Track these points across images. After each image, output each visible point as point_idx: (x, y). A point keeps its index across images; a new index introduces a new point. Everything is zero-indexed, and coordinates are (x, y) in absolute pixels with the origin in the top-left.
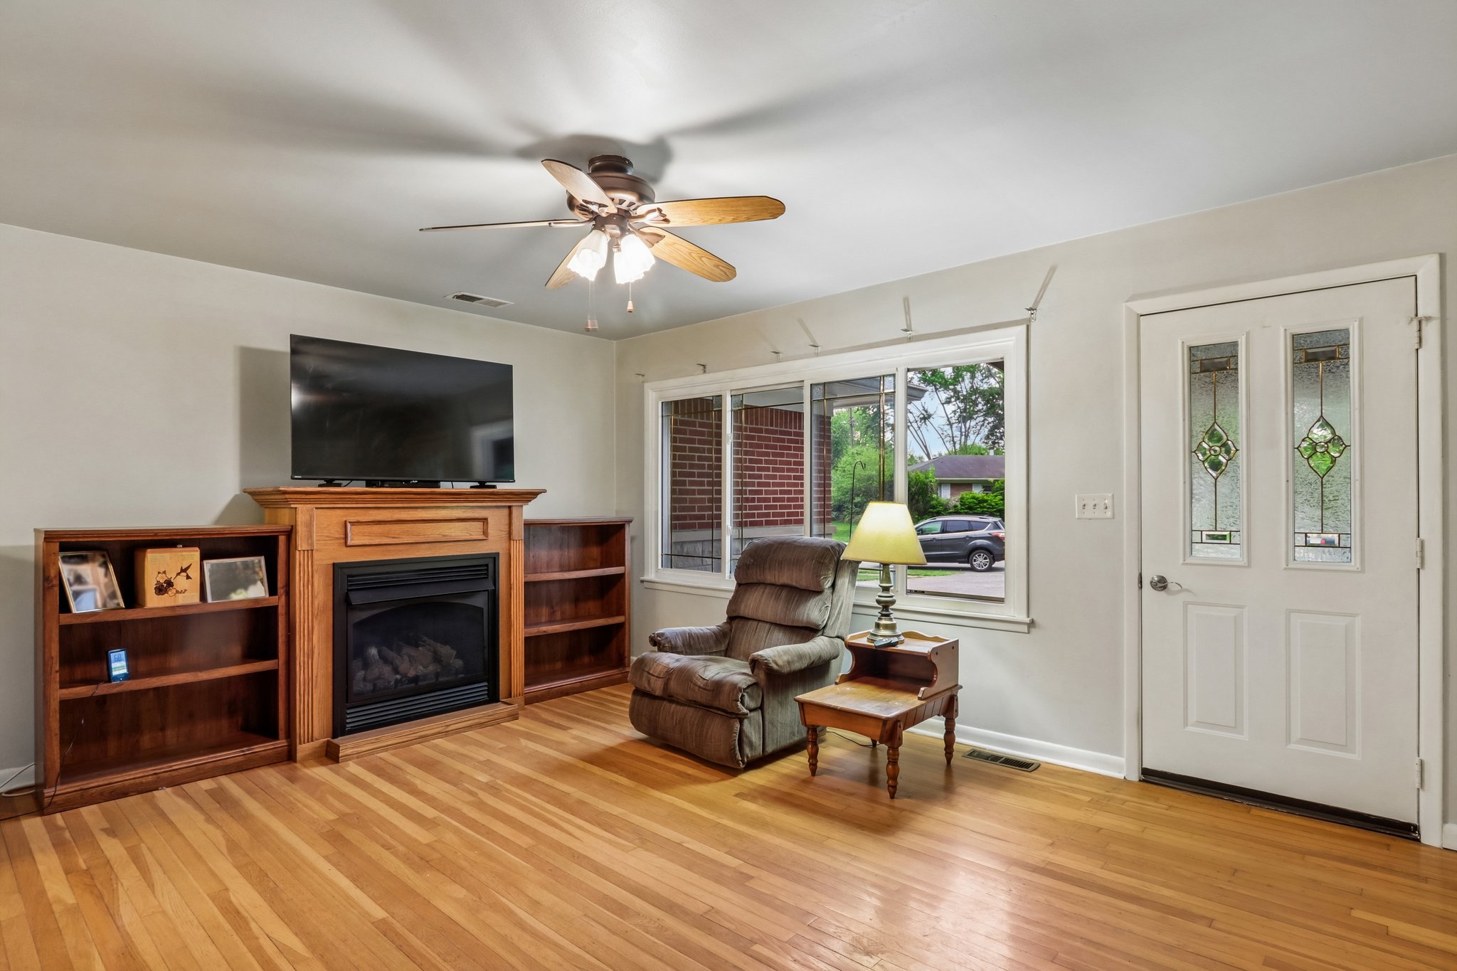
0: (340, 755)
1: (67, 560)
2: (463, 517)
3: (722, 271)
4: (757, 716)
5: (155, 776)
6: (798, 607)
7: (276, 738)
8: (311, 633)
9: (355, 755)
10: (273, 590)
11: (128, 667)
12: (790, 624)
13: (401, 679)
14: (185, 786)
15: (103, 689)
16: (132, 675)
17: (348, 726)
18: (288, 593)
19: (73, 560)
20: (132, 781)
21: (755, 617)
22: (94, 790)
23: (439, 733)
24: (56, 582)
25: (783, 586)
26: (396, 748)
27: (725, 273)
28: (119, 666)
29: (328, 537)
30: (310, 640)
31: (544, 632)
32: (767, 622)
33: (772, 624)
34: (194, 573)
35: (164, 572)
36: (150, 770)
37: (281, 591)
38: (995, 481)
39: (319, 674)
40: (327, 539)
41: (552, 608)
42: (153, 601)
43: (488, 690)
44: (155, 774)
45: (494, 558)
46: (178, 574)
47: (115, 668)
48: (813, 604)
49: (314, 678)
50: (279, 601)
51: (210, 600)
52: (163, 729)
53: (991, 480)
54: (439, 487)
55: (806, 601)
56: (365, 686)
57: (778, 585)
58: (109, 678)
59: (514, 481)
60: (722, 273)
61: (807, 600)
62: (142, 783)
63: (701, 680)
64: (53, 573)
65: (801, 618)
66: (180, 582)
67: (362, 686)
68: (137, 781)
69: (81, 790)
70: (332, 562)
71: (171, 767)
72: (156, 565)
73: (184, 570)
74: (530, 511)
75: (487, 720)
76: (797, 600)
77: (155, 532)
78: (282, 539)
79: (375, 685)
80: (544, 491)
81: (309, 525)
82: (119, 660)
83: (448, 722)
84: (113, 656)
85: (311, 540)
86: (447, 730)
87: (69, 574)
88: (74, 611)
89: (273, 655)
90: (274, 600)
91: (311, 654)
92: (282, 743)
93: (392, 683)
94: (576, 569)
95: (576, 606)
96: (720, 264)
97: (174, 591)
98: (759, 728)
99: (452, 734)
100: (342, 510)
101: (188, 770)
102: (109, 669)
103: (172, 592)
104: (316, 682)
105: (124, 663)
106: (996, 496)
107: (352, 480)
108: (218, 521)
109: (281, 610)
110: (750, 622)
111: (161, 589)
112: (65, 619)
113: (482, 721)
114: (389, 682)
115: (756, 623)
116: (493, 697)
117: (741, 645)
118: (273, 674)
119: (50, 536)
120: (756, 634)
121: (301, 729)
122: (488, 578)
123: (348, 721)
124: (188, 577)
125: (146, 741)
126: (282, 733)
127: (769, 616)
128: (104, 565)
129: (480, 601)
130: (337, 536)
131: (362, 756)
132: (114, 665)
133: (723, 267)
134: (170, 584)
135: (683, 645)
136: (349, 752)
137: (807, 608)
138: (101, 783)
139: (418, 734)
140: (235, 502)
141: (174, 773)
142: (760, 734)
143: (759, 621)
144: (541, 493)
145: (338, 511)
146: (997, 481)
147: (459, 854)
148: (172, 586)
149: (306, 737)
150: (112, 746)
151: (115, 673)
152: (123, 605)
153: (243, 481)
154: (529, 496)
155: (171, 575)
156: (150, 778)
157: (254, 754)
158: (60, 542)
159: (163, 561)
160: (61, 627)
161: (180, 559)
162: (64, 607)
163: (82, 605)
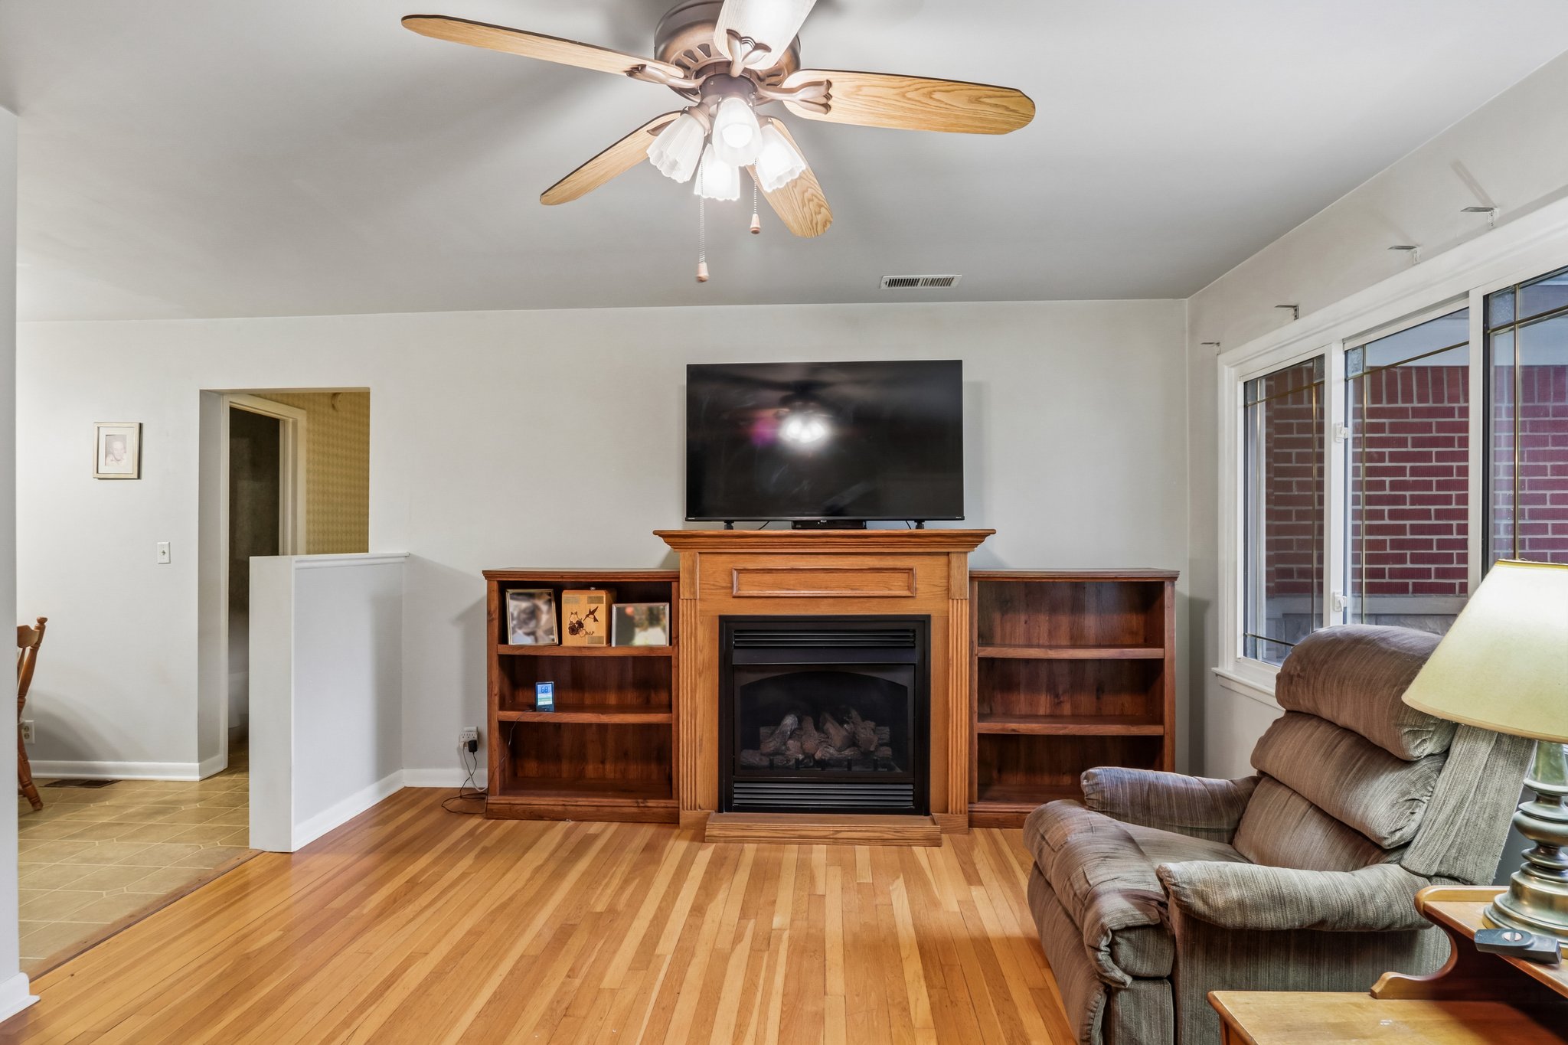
0: (706, 834)
1: (515, 596)
2: (878, 566)
3: (996, 106)
4: (1161, 994)
5: (563, 807)
6: (1357, 786)
8: (694, 691)
9: (722, 839)
11: (554, 699)
12: (1336, 816)
13: (803, 760)
15: (528, 717)
16: (559, 706)
17: (735, 801)
19: (520, 597)
20: (546, 807)
21: (1287, 782)
22: (519, 807)
23: (825, 837)
24: (496, 616)
25: (1347, 731)
26: (769, 843)
27: (1007, 108)
28: (545, 696)
29: (714, 585)
30: (693, 698)
31: (1014, 730)
32: (1305, 799)
33: (1312, 805)
34: (603, 616)
35: (576, 613)
36: (560, 800)
39: (704, 737)
40: (712, 587)
41: (1057, 696)
42: (569, 640)
43: (913, 795)
44: (564, 805)
45: (924, 621)
46: (587, 616)
47: (541, 699)
48: (1385, 785)
49: (698, 740)
51: (614, 644)
52: (603, 762)
54: (865, 528)
55: (1373, 779)
56: (761, 759)
57: (1339, 727)
58: (533, 707)
59: (963, 519)
60: (1000, 111)
61: (1377, 774)
62: (553, 811)
63: (1083, 881)
64: (493, 608)
65: (1354, 810)
66: (589, 624)
67: (757, 759)
68: (550, 808)
69: (510, 804)
70: (718, 614)
71: (577, 802)
72: (570, 605)
73: (592, 613)
74: (978, 559)
75: (890, 837)
76: (1359, 770)
78: (674, 586)
79: (771, 761)
80: (993, 532)
81: (692, 572)
82: (545, 691)
83: (838, 827)
84: (540, 687)
85: (694, 588)
86: (835, 836)
87: (514, 610)
88: (511, 643)
91: (694, 715)
92: (674, 803)
93: (792, 762)
94: (1099, 646)
95: (1098, 698)
96: (977, 93)
97: (584, 632)
98: (1163, 1020)
99: (843, 844)
100: (729, 555)
101: (590, 809)
102: (536, 698)
103: (582, 633)
104: (701, 745)
105: (550, 695)
107: (769, 521)
110: (1281, 790)
111: (577, 629)
112: (503, 650)
113: (886, 836)
114: (788, 761)
115: (1287, 793)
116: (921, 807)
117: (1254, 829)
118: (668, 728)
119: (491, 576)
120: (1282, 817)
121: (685, 793)
122: (914, 647)
123: (735, 796)
124: (595, 620)
126: (675, 792)
127: (1307, 787)
128: (549, 603)
129: (904, 678)
130: (724, 585)
131: (730, 842)
132: (540, 696)
133: (990, 97)
134: (580, 624)
135: (1132, 803)
136: (716, 833)
137: (1371, 792)
138: (524, 802)
139: (798, 833)
141: (579, 809)
142: (1164, 1032)
143: (1295, 792)
144: (989, 534)
145: (724, 558)
147: (600, 1024)
148: (583, 627)
149: (689, 804)
151: (540, 703)
152: (557, 641)
154: (978, 537)
155: (582, 616)
156: (560, 808)
157: (646, 809)
158: (498, 581)
159: (577, 602)
160: (501, 657)
161: (591, 600)
162: (503, 639)
163: (518, 638)
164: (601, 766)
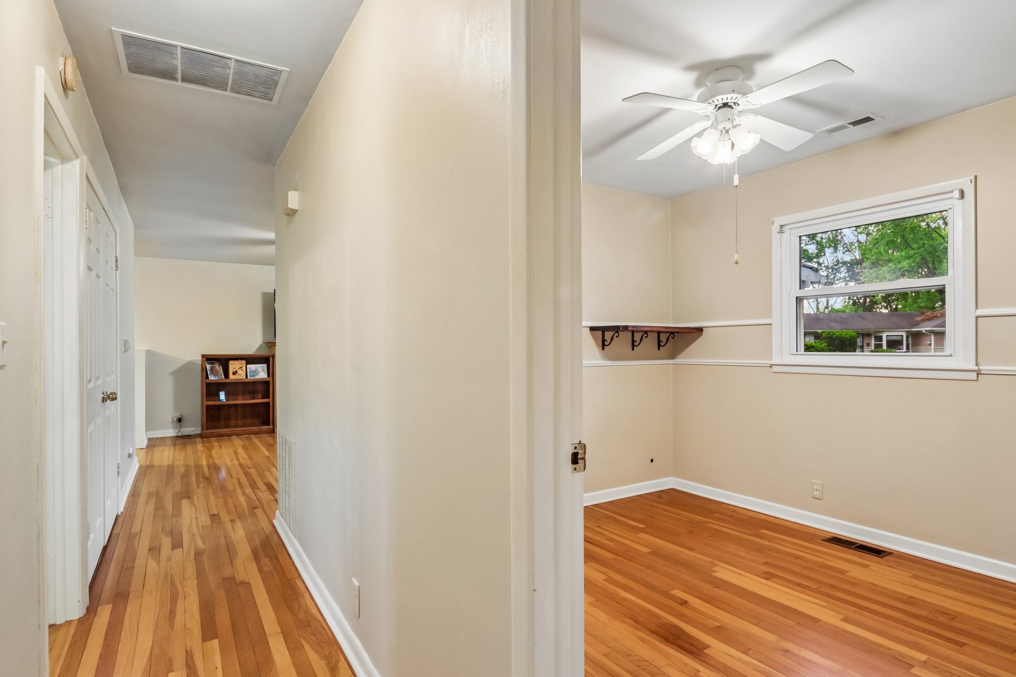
1: (208, 363)
7: (269, 425)
10: (269, 376)
14: (240, 436)
15: (218, 403)
16: (227, 400)
18: (273, 377)
19: (210, 363)
20: (225, 432)
24: (205, 370)
28: (222, 396)
34: (244, 368)
35: (235, 368)
36: (230, 429)
37: (271, 376)
38: (822, 332)
42: (232, 377)
46: (239, 369)
50: (270, 379)
51: (248, 377)
52: (237, 420)
53: (820, 331)
58: (220, 400)
64: (204, 367)
66: (240, 372)
68: (227, 432)
71: (236, 429)
72: (233, 366)
73: (241, 368)
77: (232, 355)
78: (271, 358)
82: (222, 395)
84: (221, 393)
87: (209, 368)
88: (210, 379)
89: (269, 397)
90: (269, 379)
92: (271, 427)
102: (219, 397)
103: (237, 374)
105: (224, 396)
106: (822, 343)
108: (255, 352)
109: (271, 382)
111: (234, 373)
112: (207, 381)
118: (268, 404)
119: (203, 356)
124: (242, 370)
125: (232, 422)
126: (271, 423)
128: (219, 365)
134: (236, 372)
140: (261, 346)
146: (824, 332)
150: (222, 422)
151: (221, 398)
152: (224, 378)
153: (264, 338)
155: (237, 369)
159: (235, 364)
160: (207, 384)
161: (240, 364)
162: (207, 377)
163: (212, 378)
164: (236, 421)
